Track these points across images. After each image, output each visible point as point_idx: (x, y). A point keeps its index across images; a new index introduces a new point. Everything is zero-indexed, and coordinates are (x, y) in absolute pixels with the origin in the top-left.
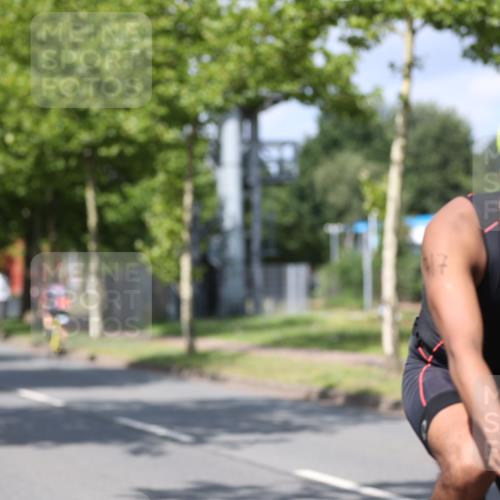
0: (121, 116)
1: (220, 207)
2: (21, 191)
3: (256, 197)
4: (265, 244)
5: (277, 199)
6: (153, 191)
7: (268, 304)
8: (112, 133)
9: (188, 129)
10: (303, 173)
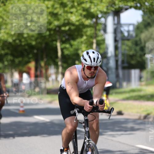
0: (69, 15)
1: (107, 48)
2: (34, 43)
3: (119, 45)
4: (123, 62)
5: (127, 46)
6: (82, 42)
7: (125, 84)
8: (66, 21)
9: (94, 20)
10: (137, 36)
